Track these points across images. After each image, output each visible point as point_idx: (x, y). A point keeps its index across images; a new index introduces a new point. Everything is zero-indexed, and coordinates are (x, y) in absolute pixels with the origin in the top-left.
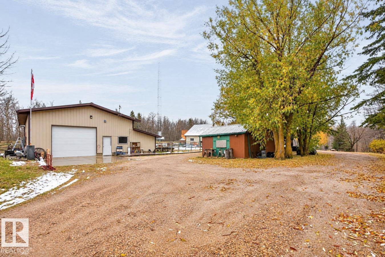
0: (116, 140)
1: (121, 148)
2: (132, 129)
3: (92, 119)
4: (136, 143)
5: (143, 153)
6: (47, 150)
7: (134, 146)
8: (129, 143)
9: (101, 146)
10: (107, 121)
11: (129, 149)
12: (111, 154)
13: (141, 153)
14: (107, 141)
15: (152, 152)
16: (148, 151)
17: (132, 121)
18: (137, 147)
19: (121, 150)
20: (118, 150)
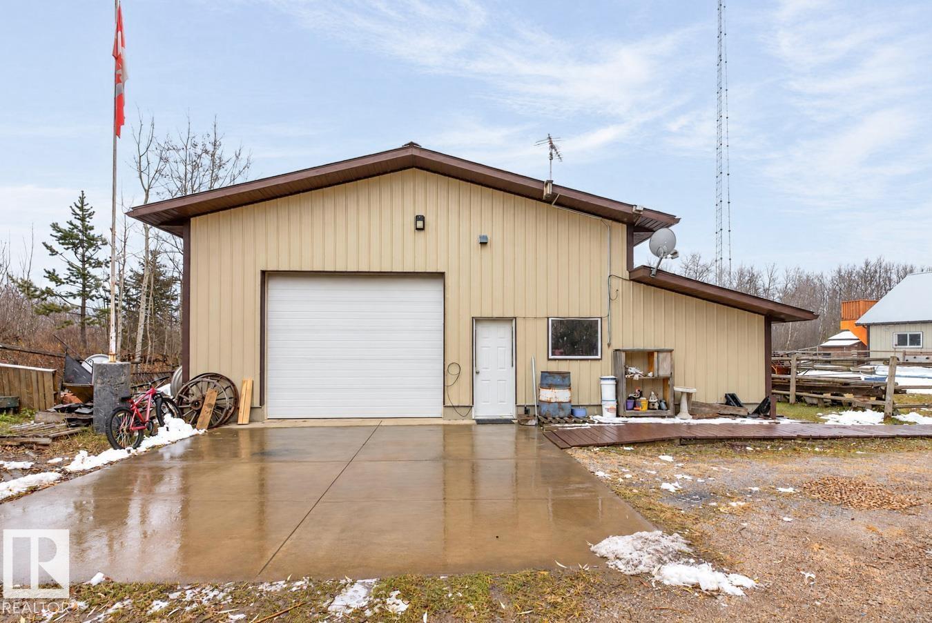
0: (538, 339)
1: (562, 379)
2: (626, 275)
3: (422, 233)
4: (650, 354)
5: (692, 413)
6: (243, 382)
7: (632, 370)
8: (608, 354)
9: (466, 369)
10: (495, 239)
11: (609, 391)
12: (509, 412)
13: (677, 412)
14: (494, 342)
15: (751, 409)
16: (723, 401)
17: (621, 231)
18: (655, 380)
19: (562, 395)
20: (547, 394)
